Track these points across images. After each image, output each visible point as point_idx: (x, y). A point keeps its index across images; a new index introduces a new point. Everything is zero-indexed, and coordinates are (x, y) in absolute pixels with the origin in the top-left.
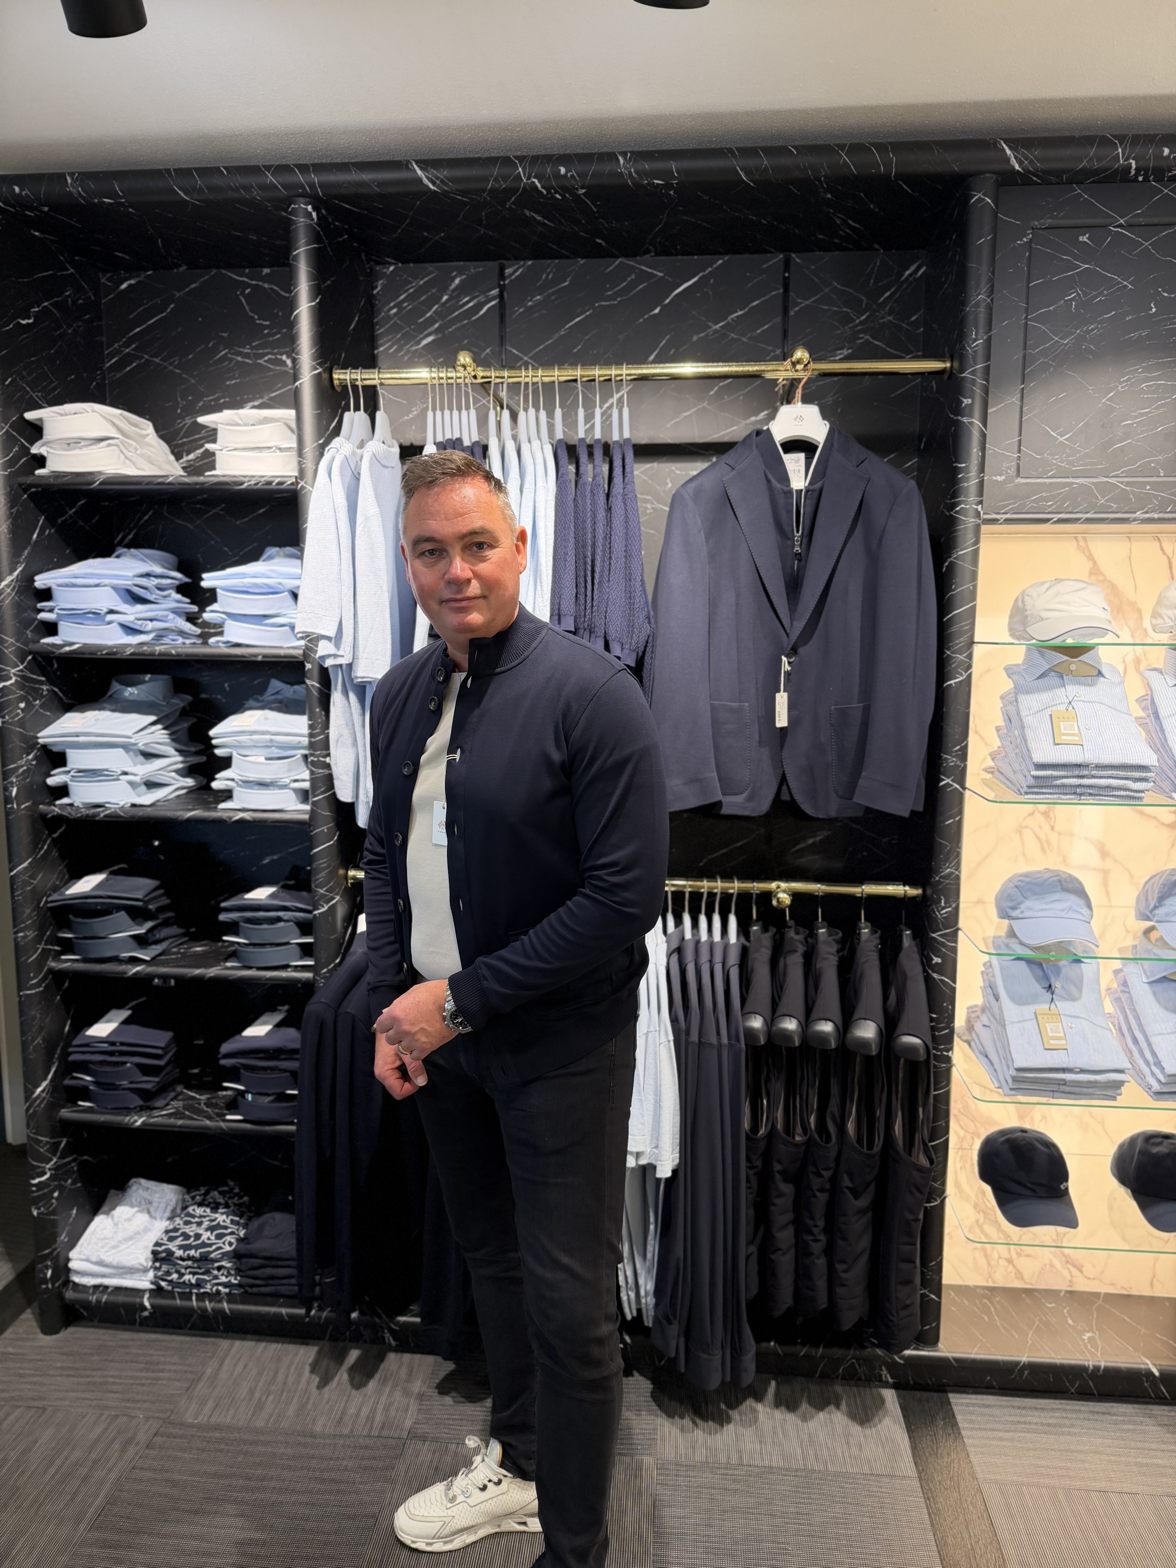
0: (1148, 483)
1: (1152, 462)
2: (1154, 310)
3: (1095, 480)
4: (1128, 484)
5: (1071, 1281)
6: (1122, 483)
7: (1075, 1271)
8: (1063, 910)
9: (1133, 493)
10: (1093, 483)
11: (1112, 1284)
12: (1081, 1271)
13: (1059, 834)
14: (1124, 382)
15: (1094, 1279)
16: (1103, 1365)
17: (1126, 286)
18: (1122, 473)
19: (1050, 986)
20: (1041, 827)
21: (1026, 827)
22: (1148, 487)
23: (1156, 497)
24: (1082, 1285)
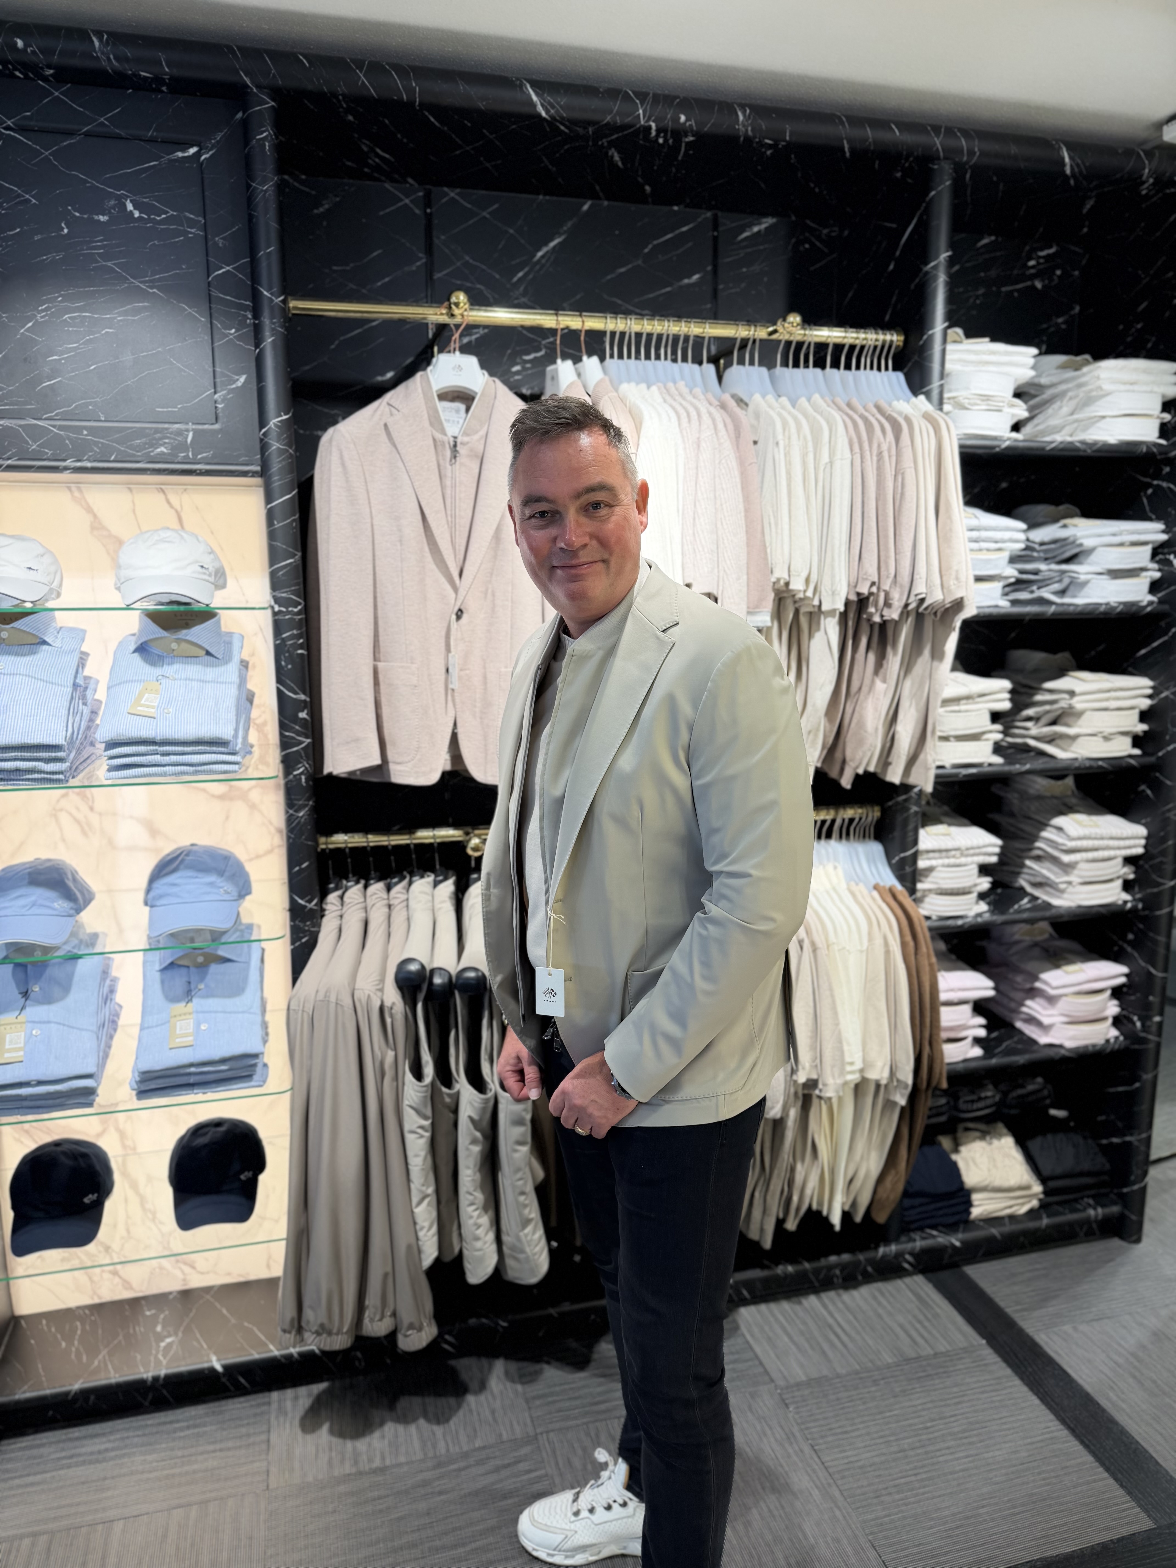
0: (85, 428)
1: (90, 403)
2: (66, 231)
3: (23, 422)
4: (60, 428)
5: (184, 1280)
6: (54, 426)
7: (187, 1269)
8: (24, 906)
9: (69, 438)
10: (20, 426)
11: (229, 1274)
12: (193, 1268)
13: (100, 814)
14: (43, 311)
15: (208, 1273)
16: (163, 1372)
17: (27, 201)
18: (57, 415)
19: (27, 992)
20: (78, 809)
21: (61, 810)
22: (85, 432)
23: (96, 444)
24: (196, 1282)
